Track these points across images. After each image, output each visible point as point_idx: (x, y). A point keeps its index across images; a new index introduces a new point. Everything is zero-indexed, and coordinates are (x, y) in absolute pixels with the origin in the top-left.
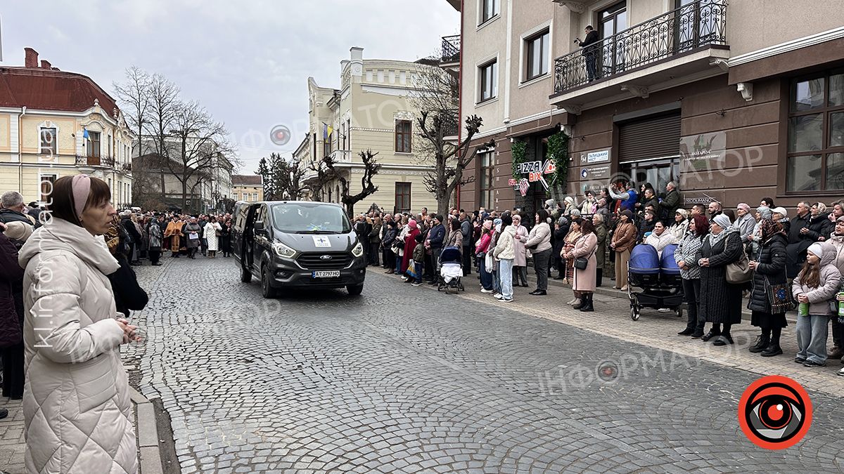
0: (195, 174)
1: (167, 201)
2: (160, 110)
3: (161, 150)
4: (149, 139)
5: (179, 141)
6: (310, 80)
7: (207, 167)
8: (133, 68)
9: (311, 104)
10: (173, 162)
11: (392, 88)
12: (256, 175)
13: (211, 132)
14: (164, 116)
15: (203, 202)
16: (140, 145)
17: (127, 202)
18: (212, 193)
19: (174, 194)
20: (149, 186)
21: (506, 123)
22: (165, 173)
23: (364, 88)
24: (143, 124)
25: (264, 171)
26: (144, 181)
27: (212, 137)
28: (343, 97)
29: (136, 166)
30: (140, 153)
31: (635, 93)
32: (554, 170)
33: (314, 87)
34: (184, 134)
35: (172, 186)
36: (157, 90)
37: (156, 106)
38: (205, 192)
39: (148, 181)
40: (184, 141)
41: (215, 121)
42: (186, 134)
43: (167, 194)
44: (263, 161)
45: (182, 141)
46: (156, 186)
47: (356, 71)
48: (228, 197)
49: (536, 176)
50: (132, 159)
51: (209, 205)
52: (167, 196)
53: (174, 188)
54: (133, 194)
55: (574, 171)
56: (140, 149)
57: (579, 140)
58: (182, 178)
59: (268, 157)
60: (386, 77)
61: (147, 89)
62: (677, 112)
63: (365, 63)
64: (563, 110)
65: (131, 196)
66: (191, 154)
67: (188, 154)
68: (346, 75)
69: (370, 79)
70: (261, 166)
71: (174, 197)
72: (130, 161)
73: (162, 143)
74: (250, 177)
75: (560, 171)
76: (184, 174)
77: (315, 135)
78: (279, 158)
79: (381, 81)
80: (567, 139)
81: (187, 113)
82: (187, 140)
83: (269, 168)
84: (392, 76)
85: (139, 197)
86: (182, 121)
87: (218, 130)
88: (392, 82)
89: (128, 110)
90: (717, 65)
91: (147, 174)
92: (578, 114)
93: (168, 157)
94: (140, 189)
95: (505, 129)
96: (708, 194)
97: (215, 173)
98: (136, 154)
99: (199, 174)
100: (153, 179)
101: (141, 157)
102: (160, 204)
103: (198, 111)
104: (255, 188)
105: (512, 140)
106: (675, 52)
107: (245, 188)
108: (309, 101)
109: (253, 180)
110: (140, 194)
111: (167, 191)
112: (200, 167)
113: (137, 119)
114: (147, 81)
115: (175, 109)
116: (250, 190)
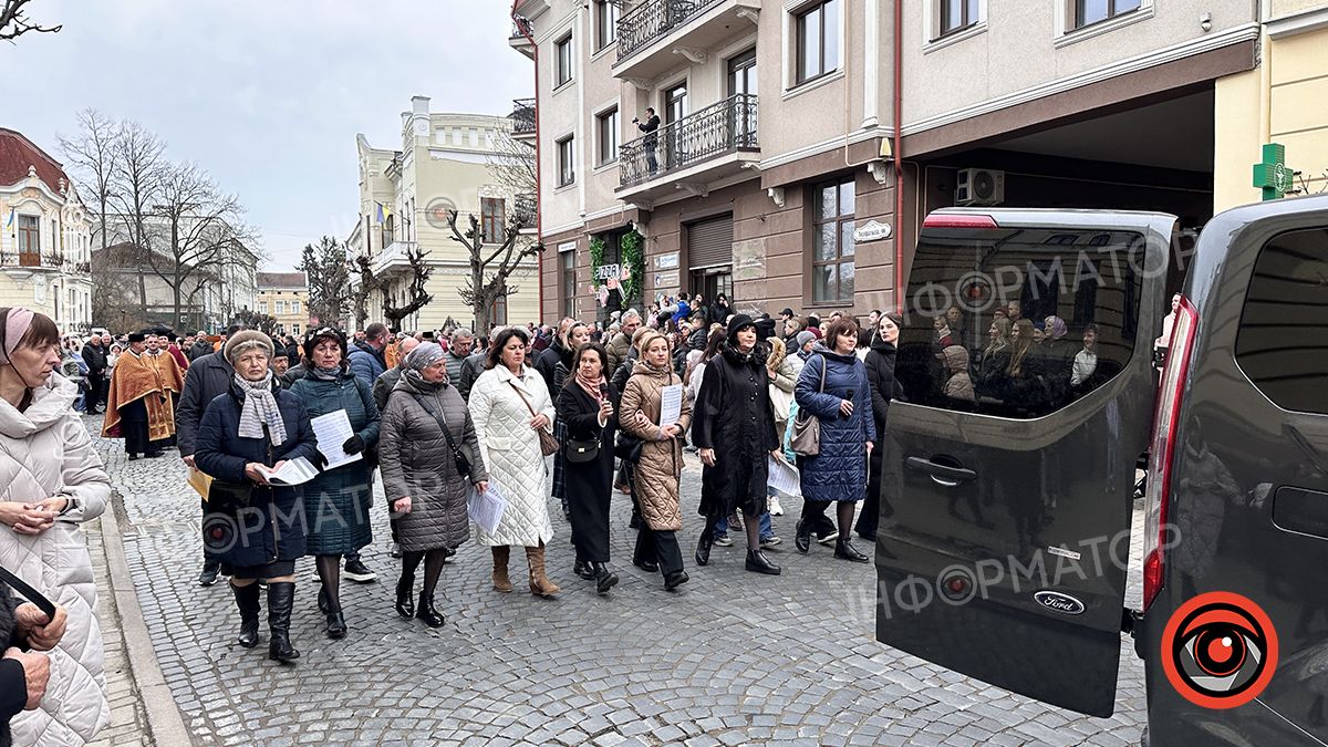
0: (193, 275)
1: (148, 317)
2: (135, 177)
3: (138, 238)
4: (118, 221)
5: (168, 222)
6: (360, 138)
7: (212, 263)
8: (89, 112)
9: (362, 173)
10: (158, 256)
11: (474, 153)
12: (296, 271)
13: (218, 209)
14: (142, 185)
15: (207, 318)
16: (104, 231)
17: (84, 321)
18: (222, 304)
19: (160, 306)
20: (120, 296)
21: (583, 216)
22: (145, 274)
23: (433, 154)
24: (108, 198)
25: (310, 266)
26: (111, 287)
27: (220, 215)
28: (405, 165)
29: (97, 264)
30: (104, 244)
31: (693, 192)
32: (629, 275)
33: (365, 148)
34: (174, 213)
35: (158, 293)
36: (129, 146)
37: (127, 171)
38: (210, 302)
39: (118, 289)
40: (175, 222)
41: (223, 192)
42: (179, 213)
43: (149, 307)
44: (309, 250)
45: (171, 222)
46: (131, 295)
47: (421, 129)
48: (249, 309)
49: (614, 284)
50: (92, 256)
51: (217, 322)
52: (148, 310)
53: (160, 297)
54: (94, 308)
55: (649, 277)
56: (104, 238)
57: (652, 242)
58: (173, 282)
59: (316, 243)
60: (465, 137)
61: (112, 143)
62: (729, 214)
63: (433, 118)
64: (632, 206)
65: (90, 311)
66: (187, 244)
67: (181, 245)
68: (408, 133)
69: (441, 140)
70: (305, 257)
71: (161, 310)
72: (89, 259)
73: (139, 226)
74: (288, 275)
75: (635, 276)
76: (177, 275)
77: (368, 217)
78: (334, 244)
79: (458, 142)
80: (641, 239)
81: (180, 180)
82: (180, 222)
83: (319, 260)
84: (474, 136)
85: (104, 312)
86: (171, 193)
87: (229, 205)
88: (474, 144)
89: (82, 177)
90: (747, 169)
91: (115, 276)
92: (650, 209)
93: (150, 250)
94: (106, 300)
95: (583, 224)
96: (755, 305)
97: (227, 272)
98: (98, 244)
99: (200, 274)
100: (126, 284)
101: (106, 250)
102: (137, 324)
103: (196, 175)
104: (295, 293)
105: (590, 237)
106: (729, 145)
107: (279, 293)
108: (359, 168)
109: (291, 281)
110: (105, 308)
111: (149, 302)
112: (202, 263)
113: (98, 191)
114: (111, 131)
115: (159, 174)
116: (287, 295)
